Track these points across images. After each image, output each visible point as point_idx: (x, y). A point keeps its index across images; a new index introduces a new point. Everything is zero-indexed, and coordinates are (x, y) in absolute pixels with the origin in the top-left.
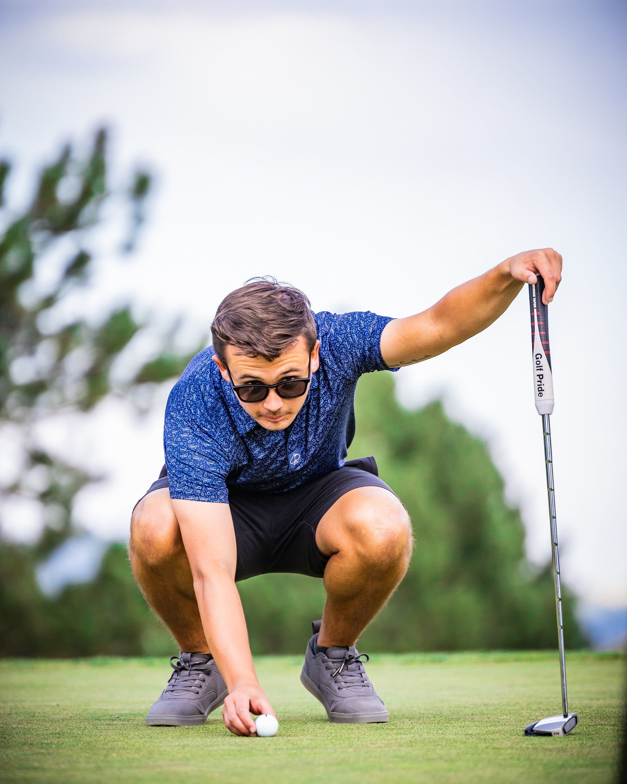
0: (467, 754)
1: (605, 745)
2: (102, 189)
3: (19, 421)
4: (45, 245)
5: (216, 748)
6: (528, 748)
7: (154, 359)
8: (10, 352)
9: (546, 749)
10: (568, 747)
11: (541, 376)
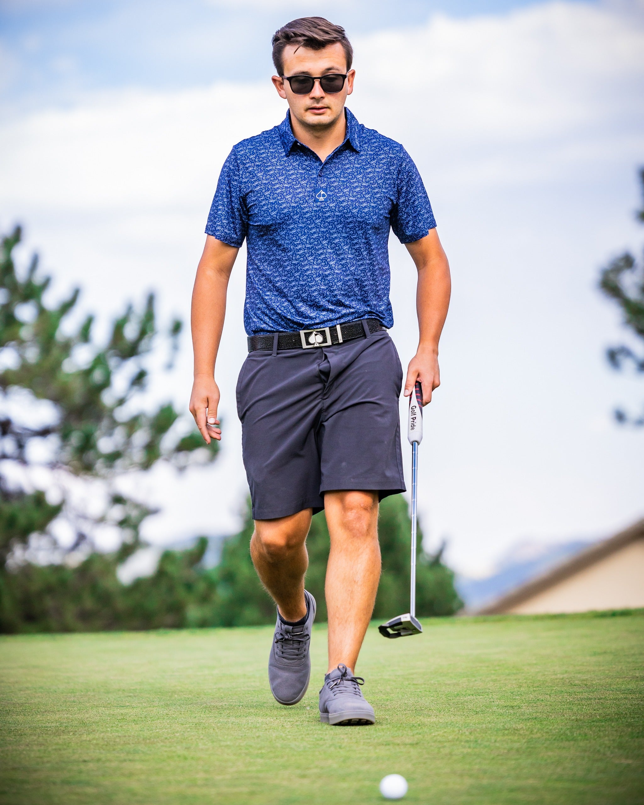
0: (397, 688)
1: (483, 680)
2: (153, 330)
3: (104, 477)
4: (118, 366)
5: (239, 689)
6: (435, 684)
7: (188, 435)
8: (97, 434)
9: (446, 684)
10: (460, 682)
11: (414, 419)
